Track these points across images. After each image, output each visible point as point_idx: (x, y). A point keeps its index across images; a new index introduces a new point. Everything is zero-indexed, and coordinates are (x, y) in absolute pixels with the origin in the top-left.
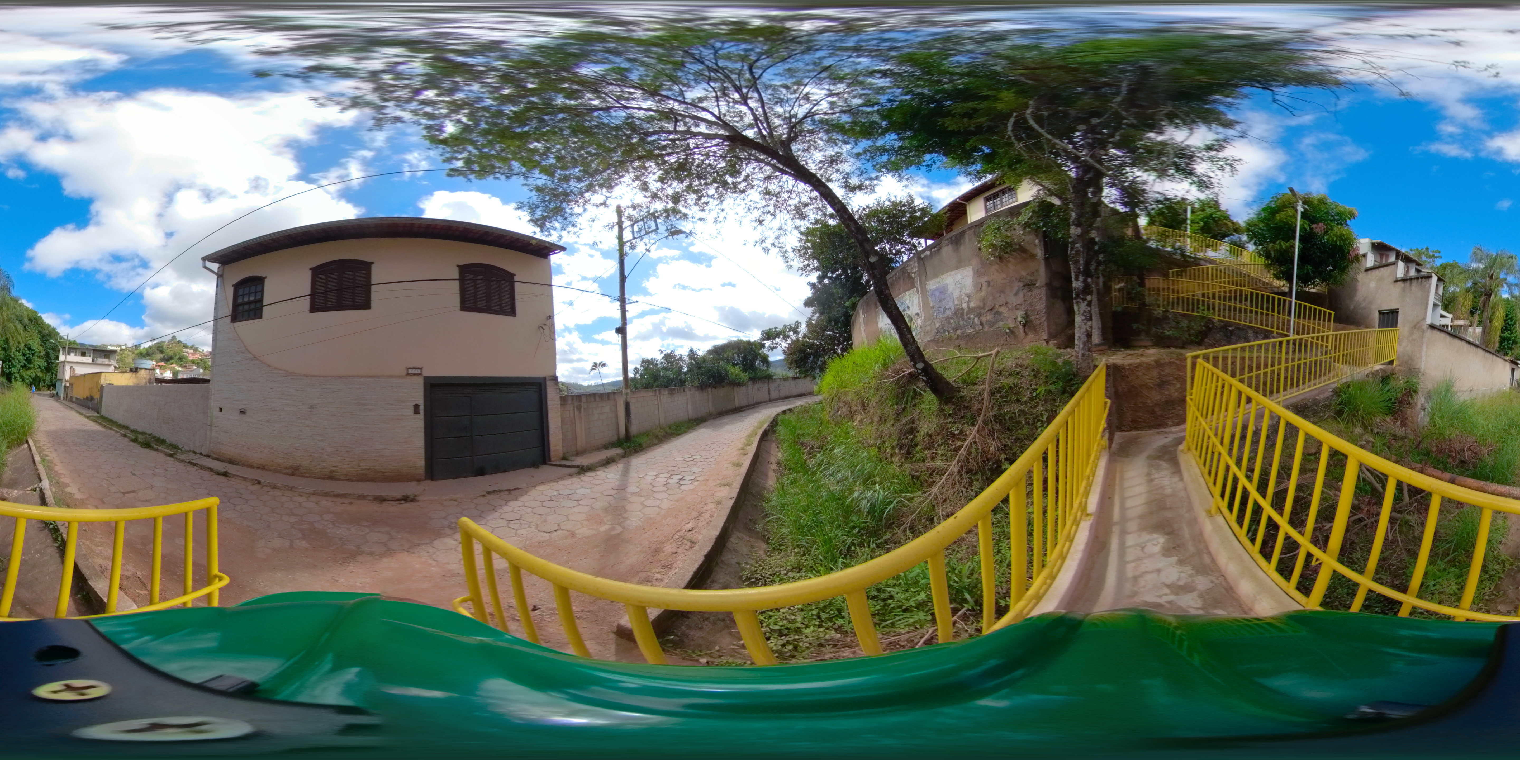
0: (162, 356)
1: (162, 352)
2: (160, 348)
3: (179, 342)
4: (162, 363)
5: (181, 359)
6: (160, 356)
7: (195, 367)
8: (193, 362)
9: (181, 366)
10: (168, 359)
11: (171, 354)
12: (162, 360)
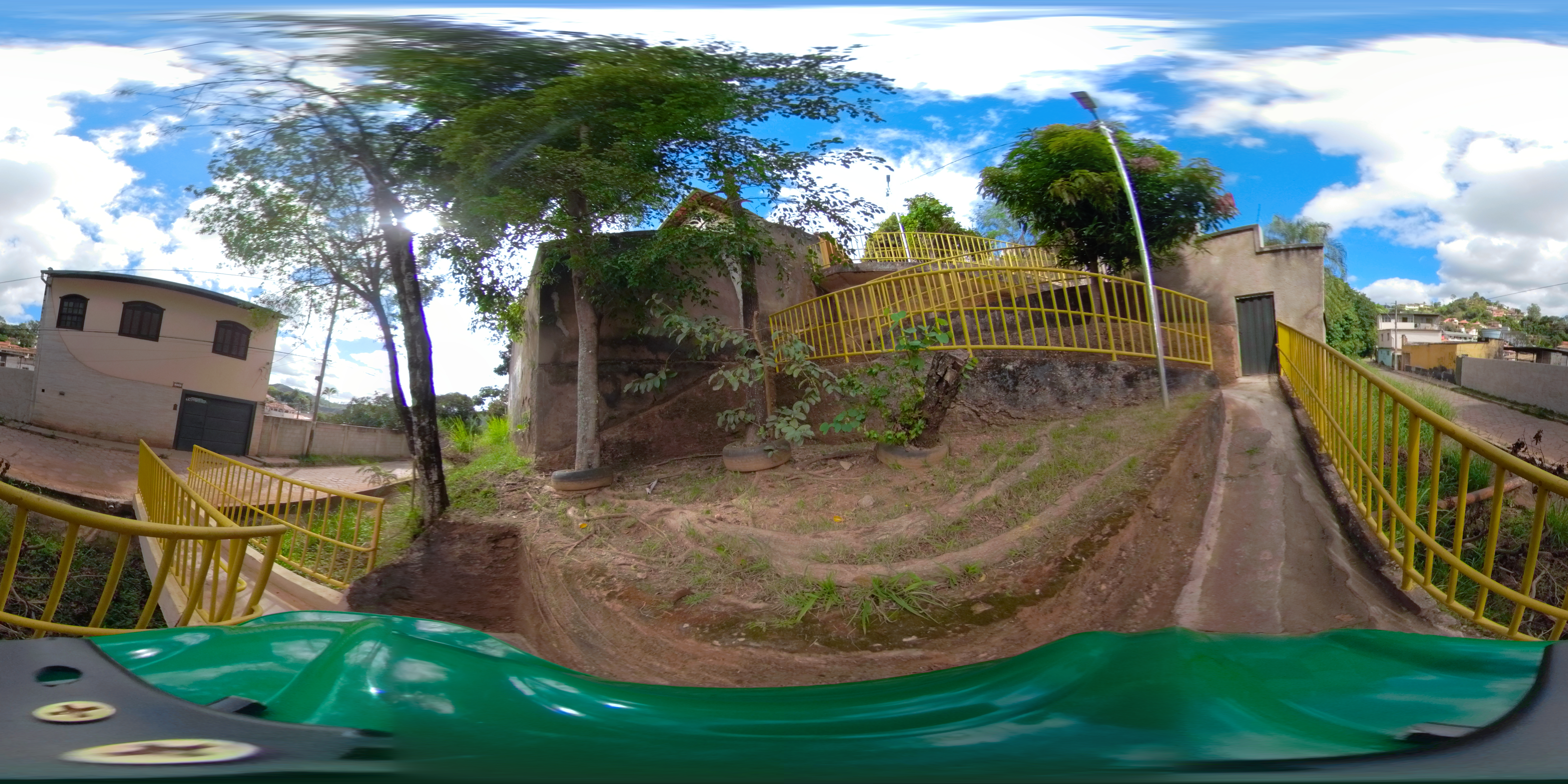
0: (1464, 313)
1: (1464, 309)
2: (1461, 305)
3: (1482, 298)
4: (1465, 321)
5: (1485, 316)
6: (1461, 313)
7: (1500, 326)
8: (1498, 319)
9: (1485, 323)
10: (1471, 317)
11: (1474, 311)
12: (1464, 317)
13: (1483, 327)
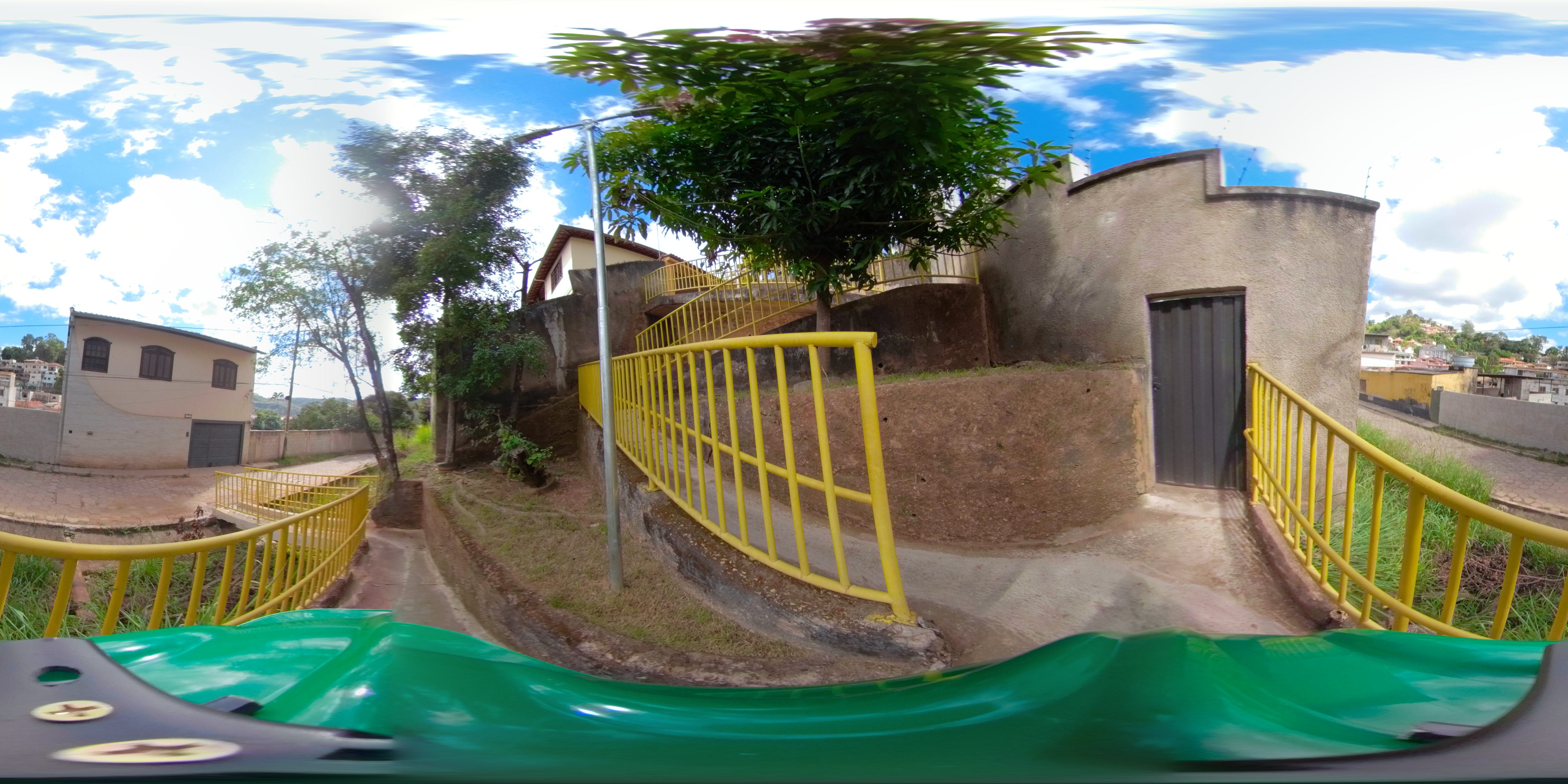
0: (1398, 331)
1: (1398, 327)
2: (1395, 322)
3: (1415, 316)
4: (1399, 339)
5: (1419, 334)
6: (1396, 331)
7: (1434, 343)
8: (1432, 337)
9: (1419, 341)
10: (1405, 334)
11: (1407, 329)
12: (1398, 335)
13: (1419, 345)
